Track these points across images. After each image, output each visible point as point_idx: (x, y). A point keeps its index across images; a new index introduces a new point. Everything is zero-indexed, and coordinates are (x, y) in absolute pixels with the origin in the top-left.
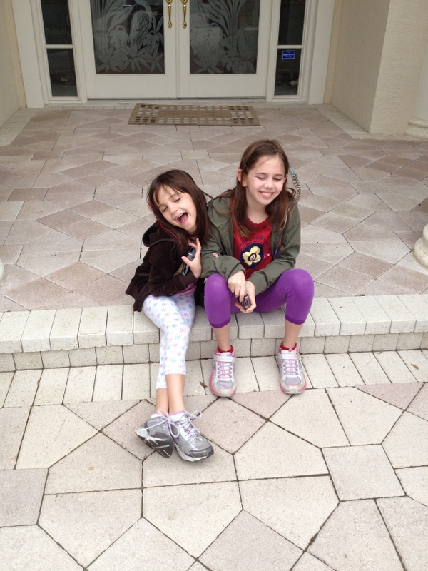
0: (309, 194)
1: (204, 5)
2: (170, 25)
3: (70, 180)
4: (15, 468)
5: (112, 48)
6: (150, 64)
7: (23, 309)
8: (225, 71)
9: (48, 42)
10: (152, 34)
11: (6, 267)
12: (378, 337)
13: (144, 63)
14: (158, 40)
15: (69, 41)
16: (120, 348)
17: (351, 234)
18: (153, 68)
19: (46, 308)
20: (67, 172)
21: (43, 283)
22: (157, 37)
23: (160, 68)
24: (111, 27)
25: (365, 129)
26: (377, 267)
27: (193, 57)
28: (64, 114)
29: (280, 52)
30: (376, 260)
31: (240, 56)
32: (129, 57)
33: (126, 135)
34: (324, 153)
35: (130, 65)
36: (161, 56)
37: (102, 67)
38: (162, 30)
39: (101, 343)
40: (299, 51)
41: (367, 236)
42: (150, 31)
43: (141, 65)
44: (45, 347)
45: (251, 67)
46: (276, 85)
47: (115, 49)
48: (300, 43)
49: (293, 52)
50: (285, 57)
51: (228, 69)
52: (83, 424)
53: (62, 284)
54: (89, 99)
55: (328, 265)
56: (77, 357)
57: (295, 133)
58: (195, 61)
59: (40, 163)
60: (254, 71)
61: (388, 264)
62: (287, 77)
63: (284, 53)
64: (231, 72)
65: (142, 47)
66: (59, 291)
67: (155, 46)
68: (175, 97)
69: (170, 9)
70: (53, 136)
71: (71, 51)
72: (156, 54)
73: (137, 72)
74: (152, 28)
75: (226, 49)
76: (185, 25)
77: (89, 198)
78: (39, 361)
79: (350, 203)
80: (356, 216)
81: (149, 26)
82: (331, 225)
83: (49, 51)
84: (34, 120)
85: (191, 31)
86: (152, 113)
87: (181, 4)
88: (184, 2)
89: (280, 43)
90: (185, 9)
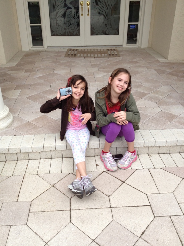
1: (97, 6)
2: (82, 15)
3: (40, 81)
4: (17, 201)
5: (58, 25)
6: (74, 32)
7: (21, 134)
8: (105, 34)
9: (31, 23)
10: (75, 19)
11: (14, 117)
12: (171, 147)
13: (71, 31)
14: (77, 21)
15: (40, 23)
16: (61, 151)
17: (160, 103)
18: (75, 34)
19: (30, 134)
20: (39, 78)
21: (29, 124)
22: (76, 20)
23: (78, 33)
24: (57, 16)
25: (166, 58)
26: (171, 117)
27: (92, 28)
28: (38, 53)
29: (129, 25)
30: (171, 114)
31: (112, 28)
32: (65, 29)
33: (63, 62)
34: (148, 68)
35: (65, 32)
36: (78, 28)
37: (54, 33)
38: (79, 17)
39: (53, 149)
40: (137, 25)
41: (167, 104)
42: (73, 18)
43: (70, 32)
44: (30, 150)
45: (116, 32)
46: (127, 39)
47: (59, 25)
48: (138, 21)
49: (135, 26)
50: (131, 28)
51: (107, 33)
52: (45, 183)
53: (37, 124)
54: (48, 47)
55: (150, 116)
56: (43, 155)
57: (135, 60)
58: (93, 30)
59: (28, 74)
60: (118, 34)
61: (176, 116)
62: (132, 36)
63: (131, 26)
64: (108, 34)
65: (70, 24)
66: (36, 127)
67: (76, 24)
68: (84, 45)
69: (82, 8)
70: (33, 63)
71: (40, 26)
72: (76, 27)
73: (68, 35)
74: (75, 17)
75: (106, 25)
76: (88, 15)
77: (48, 88)
78: (28, 156)
79: (159, 89)
80: (162, 95)
82: (151, 99)
83: (31, 27)
84: (25, 56)
85: (91, 17)
86: (74, 52)
87: (87, 6)
88: (88, 5)
89: (129, 22)
90: (88, 8)
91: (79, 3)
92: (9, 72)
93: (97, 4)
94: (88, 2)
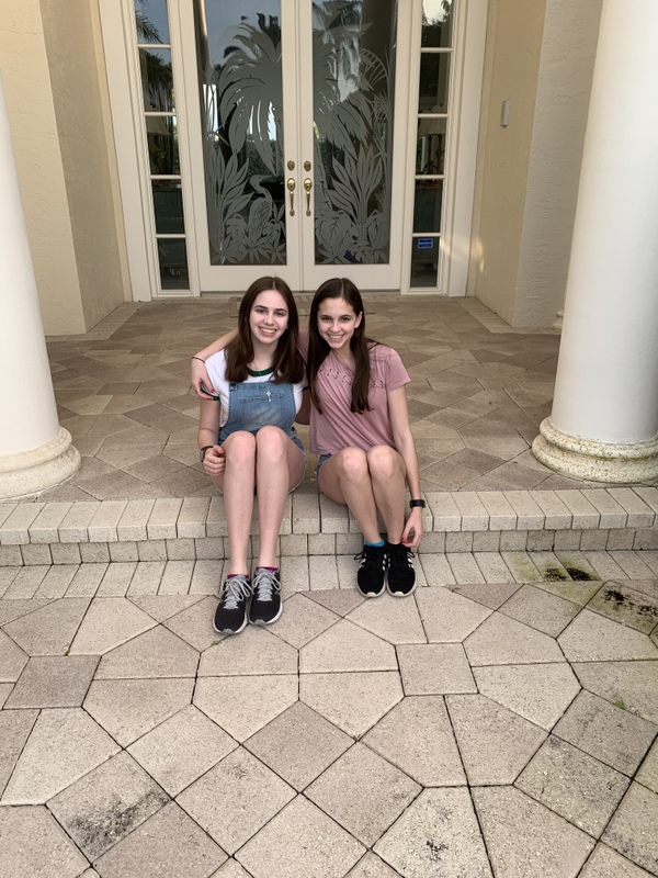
0: (428, 389)
1: (330, 192)
2: (292, 214)
3: (165, 375)
4: (66, 655)
5: (227, 239)
6: (270, 255)
7: (94, 499)
8: (354, 262)
9: (158, 232)
10: (273, 223)
11: (83, 459)
13: (264, 253)
14: (280, 229)
15: (182, 231)
16: (192, 542)
17: (466, 430)
18: (273, 260)
19: (118, 499)
20: (163, 367)
22: (278, 226)
23: (281, 259)
24: (228, 216)
25: (508, 323)
26: (487, 464)
27: (318, 247)
28: (173, 306)
29: (415, 240)
31: (370, 245)
32: (247, 247)
34: (454, 347)
35: (248, 255)
36: (282, 246)
37: (217, 258)
38: (283, 219)
39: (172, 534)
40: (437, 239)
41: (485, 432)
42: (270, 219)
43: (260, 256)
44: (113, 537)
45: (382, 256)
46: (412, 276)
47: (231, 239)
48: (438, 231)
49: (430, 241)
50: (421, 245)
51: (358, 259)
52: (143, 616)
53: (139, 476)
54: (202, 293)
56: (146, 551)
57: (426, 327)
58: (321, 251)
59: (138, 357)
60: (388, 262)
62: (425, 265)
63: (421, 241)
64: (361, 262)
65: (262, 236)
66: (134, 483)
67: (277, 236)
69: (292, 196)
70: (156, 330)
71: (183, 241)
72: (276, 244)
73: (256, 263)
74: (273, 217)
75: (354, 238)
76: (309, 214)
77: (184, 392)
78: (106, 554)
79: (472, 398)
80: (476, 412)
81: (270, 214)
82: (446, 421)
83: (160, 241)
84: (138, 313)
85: (315, 219)
87: (304, 190)
88: (307, 187)
89: (415, 231)
90: (308, 196)
91: (283, 185)
92: (89, 353)
93: (331, 187)
94: (308, 181)
